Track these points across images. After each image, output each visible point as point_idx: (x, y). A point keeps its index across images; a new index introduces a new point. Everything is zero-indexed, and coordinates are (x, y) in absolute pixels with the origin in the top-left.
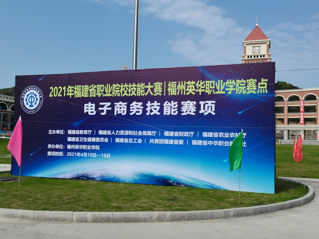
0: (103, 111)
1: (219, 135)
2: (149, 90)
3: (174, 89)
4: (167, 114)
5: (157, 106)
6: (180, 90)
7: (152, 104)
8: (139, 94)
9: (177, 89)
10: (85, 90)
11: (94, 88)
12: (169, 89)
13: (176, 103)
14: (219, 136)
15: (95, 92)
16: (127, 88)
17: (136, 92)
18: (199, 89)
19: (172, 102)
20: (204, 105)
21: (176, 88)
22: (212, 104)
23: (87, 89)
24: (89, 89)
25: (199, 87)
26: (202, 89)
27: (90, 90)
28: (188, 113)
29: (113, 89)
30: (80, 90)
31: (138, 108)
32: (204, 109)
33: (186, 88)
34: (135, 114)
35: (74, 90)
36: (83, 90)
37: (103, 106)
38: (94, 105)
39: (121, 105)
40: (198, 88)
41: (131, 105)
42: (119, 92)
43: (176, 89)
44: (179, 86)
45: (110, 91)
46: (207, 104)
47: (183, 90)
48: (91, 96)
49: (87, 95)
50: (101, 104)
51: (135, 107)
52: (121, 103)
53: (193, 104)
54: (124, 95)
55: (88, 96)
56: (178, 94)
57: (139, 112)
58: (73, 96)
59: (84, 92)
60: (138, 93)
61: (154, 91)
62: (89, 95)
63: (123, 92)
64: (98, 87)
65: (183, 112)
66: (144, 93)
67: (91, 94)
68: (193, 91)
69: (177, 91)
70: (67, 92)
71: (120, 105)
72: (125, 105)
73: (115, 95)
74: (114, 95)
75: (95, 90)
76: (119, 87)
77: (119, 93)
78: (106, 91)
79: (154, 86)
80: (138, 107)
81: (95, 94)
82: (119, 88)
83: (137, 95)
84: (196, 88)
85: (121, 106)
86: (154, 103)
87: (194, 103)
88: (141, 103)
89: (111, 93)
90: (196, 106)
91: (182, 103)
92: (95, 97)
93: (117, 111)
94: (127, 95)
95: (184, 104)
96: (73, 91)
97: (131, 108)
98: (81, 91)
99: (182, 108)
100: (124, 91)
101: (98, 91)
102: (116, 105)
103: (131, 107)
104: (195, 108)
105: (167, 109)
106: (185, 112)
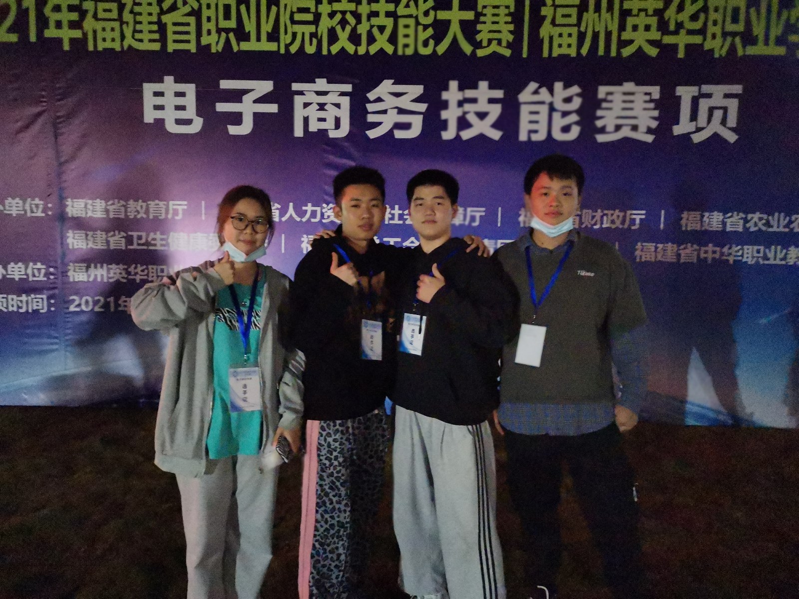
0: (237, 119)
1: (746, 221)
2: (455, 29)
3: (566, 31)
4: (535, 137)
5: (491, 101)
6: (596, 35)
7: (469, 94)
8: (406, 46)
9: (583, 29)
10: (139, 18)
11: (187, 9)
12: (546, 30)
13: (576, 89)
14: (748, 225)
15: (192, 28)
16: (349, 17)
17: (393, 40)
18: (676, 33)
19: (558, 86)
20: (695, 102)
21: (578, 25)
22: (727, 96)
23: (150, 14)
24: (162, 12)
25: (680, 25)
26: (690, 32)
27: (165, 18)
28: (626, 132)
29: (284, 19)
30: (114, 14)
31: (401, 111)
32: (694, 117)
33: (622, 27)
34: (390, 133)
35: (83, 14)
36: (127, 16)
37: (237, 96)
38: (190, 89)
39: (325, 93)
40: (672, 27)
41: (371, 96)
42: (313, 35)
43: (574, 31)
44: (590, 16)
45: (266, 27)
46: (709, 96)
47: (608, 34)
48: (171, 47)
49: (151, 41)
50: (226, 84)
51: (390, 102)
52: (321, 84)
53: (647, 98)
54: (335, 49)
55: (156, 47)
56: (584, 51)
57: (407, 126)
58: (79, 44)
59: (138, 27)
60: (401, 41)
61: (479, 37)
62: (163, 40)
63: (333, 37)
64: (204, 7)
65: (602, 130)
66: (432, 42)
67: (170, 37)
68: (652, 43)
69: (581, 37)
70: (43, 22)
71: (319, 93)
72: (343, 94)
73: (294, 49)
74: (287, 46)
75: (192, 20)
76: (313, 10)
77: (315, 41)
78: (250, 26)
79: (478, 15)
80: (405, 103)
81: (193, 37)
82: (309, 17)
83: (400, 52)
84: (663, 27)
85: (322, 99)
86: (475, 87)
87: (649, 94)
88: (417, 90)
89: (273, 36)
90: (659, 104)
91: (602, 91)
92: (194, 50)
93: (306, 120)
94: (351, 48)
95: (610, 98)
96: (74, 16)
97: (370, 107)
98: (120, 19)
99: (599, 113)
100: (339, 29)
101: (206, 26)
102: (301, 93)
103: (370, 102)
104: (656, 113)
105: (534, 117)
106: (610, 128)
